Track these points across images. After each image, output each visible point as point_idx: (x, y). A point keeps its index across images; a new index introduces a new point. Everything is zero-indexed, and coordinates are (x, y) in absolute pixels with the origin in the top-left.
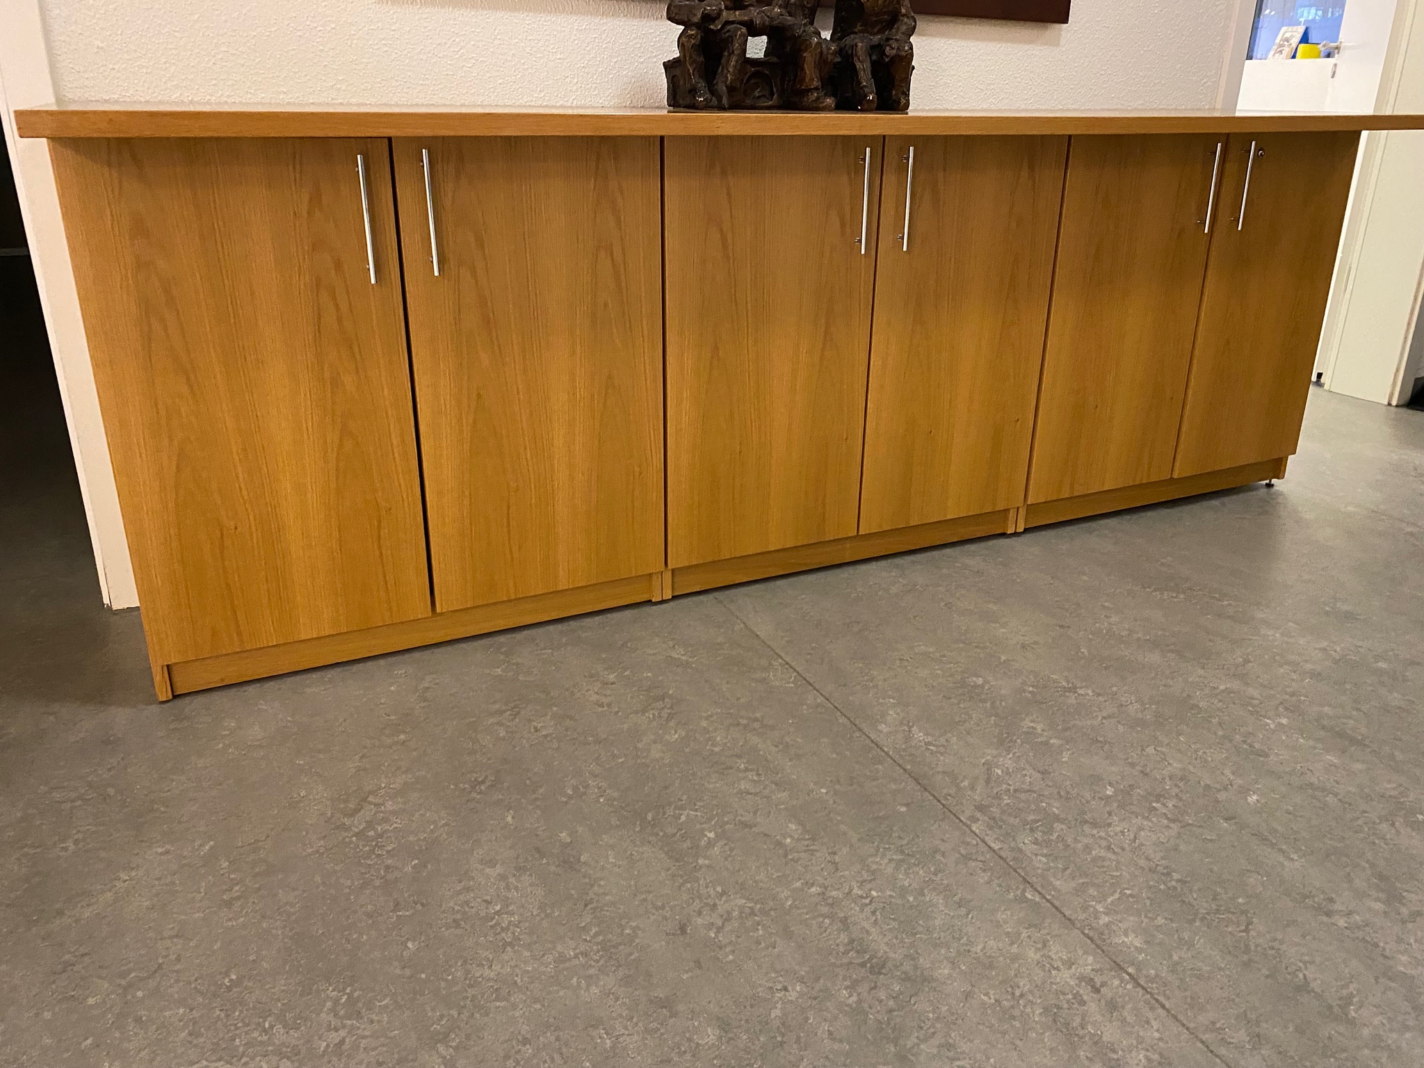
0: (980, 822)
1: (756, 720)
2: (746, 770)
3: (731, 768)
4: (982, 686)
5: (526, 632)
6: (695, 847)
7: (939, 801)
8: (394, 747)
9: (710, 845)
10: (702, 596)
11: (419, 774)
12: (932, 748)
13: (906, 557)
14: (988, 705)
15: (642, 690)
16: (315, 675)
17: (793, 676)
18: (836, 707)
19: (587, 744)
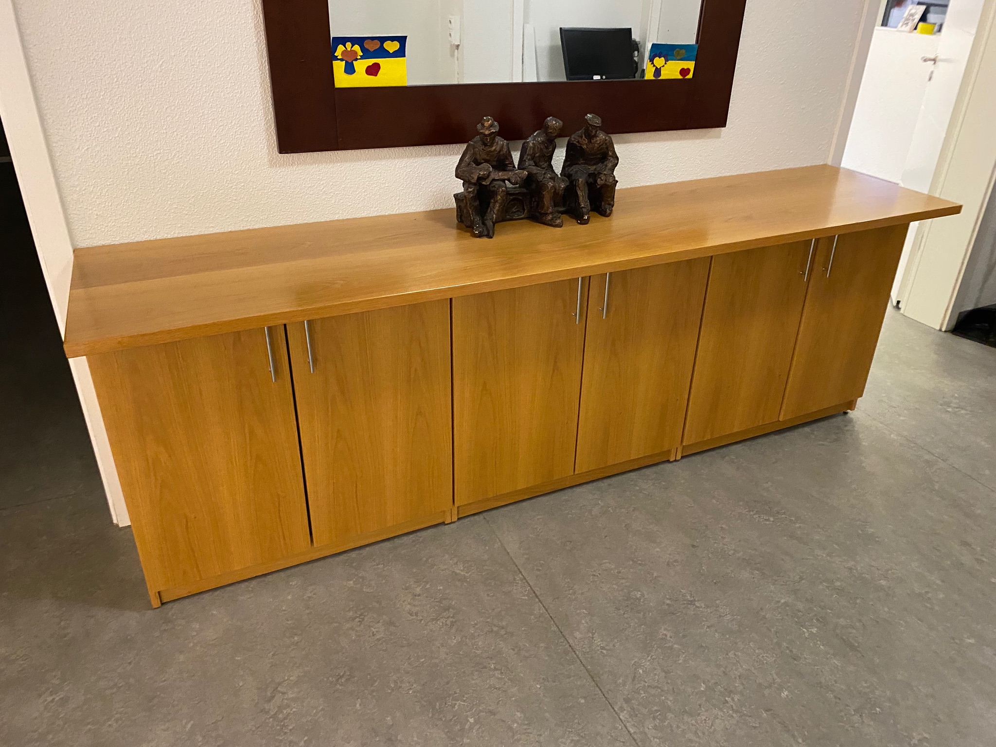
0: (625, 712)
1: (503, 628)
2: (495, 669)
3: (485, 667)
4: (639, 599)
5: (367, 549)
6: (462, 730)
7: (604, 695)
8: (291, 646)
9: (471, 728)
10: (476, 517)
11: (306, 669)
12: (605, 652)
13: (605, 481)
14: (641, 615)
15: (436, 602)
16: (243, 585)
17: (527, 589)
18: (551, 617)
19: (403, 647)
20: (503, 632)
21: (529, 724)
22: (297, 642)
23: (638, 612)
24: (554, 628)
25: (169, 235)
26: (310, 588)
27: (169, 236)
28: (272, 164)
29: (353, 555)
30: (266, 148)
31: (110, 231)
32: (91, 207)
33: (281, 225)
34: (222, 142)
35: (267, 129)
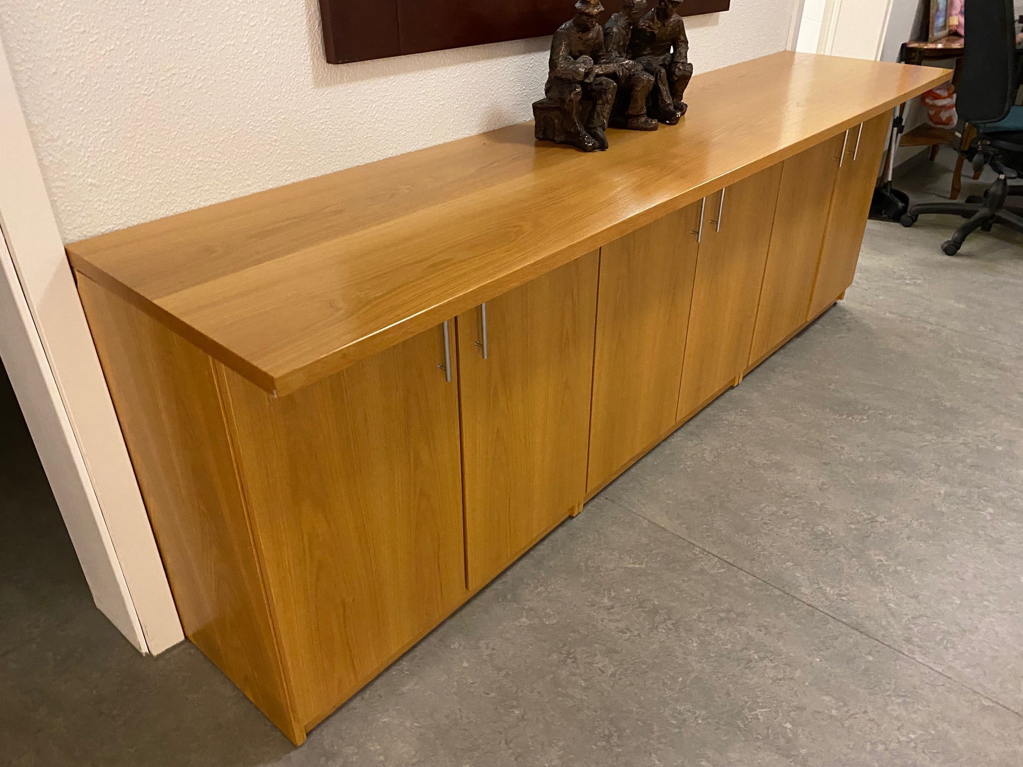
0: (917, 653)
1: (729, 611)
2: (761, 659)
3: (750, 661)
4: (827, 533)
5: (509, 573)
6: (788, 741)
7: (883, 643)
8: (520, 724)
9: (795, 734)
10: (596, 500)
11: (561, 744)
12: (844, 598)
13: (691, 423)
14: (842, 548)
15: (637, 608)
16: (393, 672)
17: (716, 561)
18: (764, 581)
19: (646, 672)
20: (733, 615)
21: (845, 705)
22: (523, 716)
23: (837, 546)
24: (778, 592)
25: (194, 205)
26: (482, 643)
27: (194, 207)
28: (319, 82)
29: (498, 586)
30: (309, 58)
31: (112, 208)
32: (80, 173)
33: (330, 172)
34: (256, 52)
35: (310, 29)
